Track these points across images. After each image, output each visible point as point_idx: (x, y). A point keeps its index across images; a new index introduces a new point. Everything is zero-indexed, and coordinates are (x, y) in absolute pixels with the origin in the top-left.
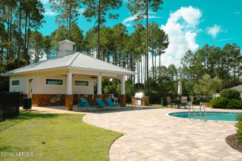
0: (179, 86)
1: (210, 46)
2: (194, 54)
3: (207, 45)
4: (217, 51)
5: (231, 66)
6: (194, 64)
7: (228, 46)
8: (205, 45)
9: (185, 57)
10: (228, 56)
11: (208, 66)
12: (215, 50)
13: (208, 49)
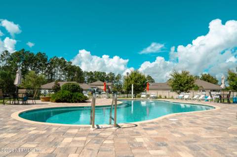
0: (18, 75)
1: (25, 51)
2: (11, 54)
3: (23, 50)
4: (31, 56)
5: (40, 69)
6: (10, 63)
7: (39, 54)
8: (22, 49)
9: (2, 55)
10: (39, 62)
11: (22, 67)
12: (30, 54)
13: (23, 53)
